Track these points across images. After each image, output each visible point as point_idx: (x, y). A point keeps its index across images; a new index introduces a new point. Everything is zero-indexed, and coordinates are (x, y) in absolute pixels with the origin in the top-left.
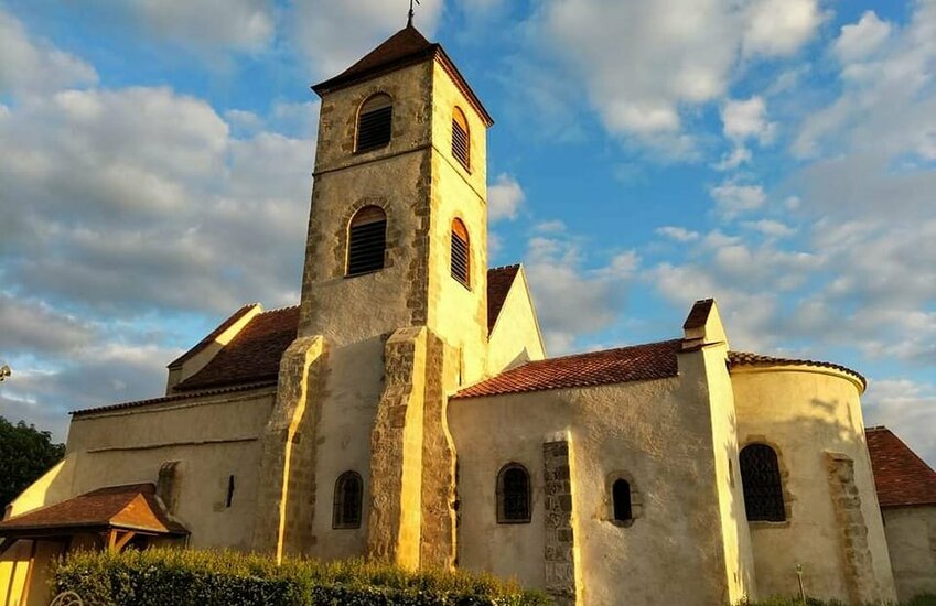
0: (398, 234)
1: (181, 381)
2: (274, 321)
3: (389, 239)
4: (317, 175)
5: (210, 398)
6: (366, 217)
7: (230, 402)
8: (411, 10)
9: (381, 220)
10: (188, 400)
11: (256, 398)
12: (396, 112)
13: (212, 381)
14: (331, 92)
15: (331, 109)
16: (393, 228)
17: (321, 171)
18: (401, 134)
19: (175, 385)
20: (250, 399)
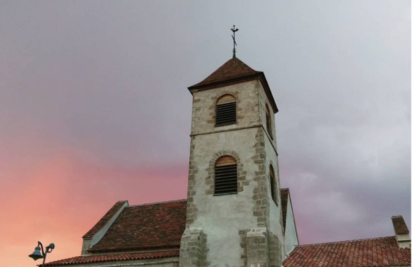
0: (245, 173)
1: (91, 247)
2: (139, 212)
3: (240, 175)
4: (193, 136)
5: (132, 262)
6: (224, 162)
7: (145, 265)
8: (234, 49)
9: (235, 164)
10: (117, 262)
11: (163, 263)
12: (239, 105)
13: (113, 248)
14: (198, 91)
15: (199, 100)
16: (242, 169)
17: (195, 133)
18: (242, 118)
19: (87, 249)
20: (159, 264)
